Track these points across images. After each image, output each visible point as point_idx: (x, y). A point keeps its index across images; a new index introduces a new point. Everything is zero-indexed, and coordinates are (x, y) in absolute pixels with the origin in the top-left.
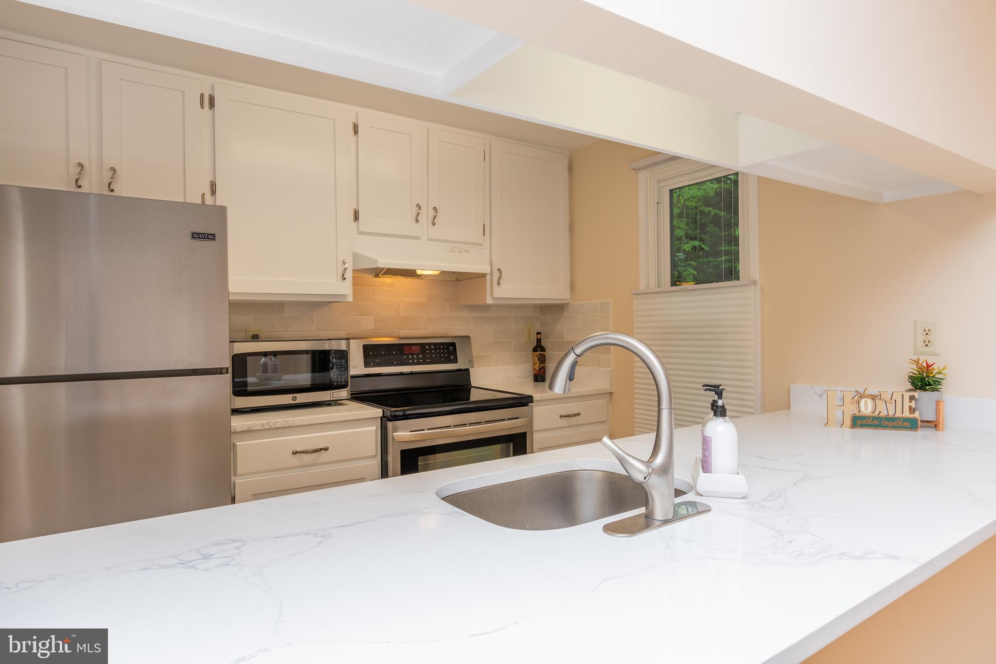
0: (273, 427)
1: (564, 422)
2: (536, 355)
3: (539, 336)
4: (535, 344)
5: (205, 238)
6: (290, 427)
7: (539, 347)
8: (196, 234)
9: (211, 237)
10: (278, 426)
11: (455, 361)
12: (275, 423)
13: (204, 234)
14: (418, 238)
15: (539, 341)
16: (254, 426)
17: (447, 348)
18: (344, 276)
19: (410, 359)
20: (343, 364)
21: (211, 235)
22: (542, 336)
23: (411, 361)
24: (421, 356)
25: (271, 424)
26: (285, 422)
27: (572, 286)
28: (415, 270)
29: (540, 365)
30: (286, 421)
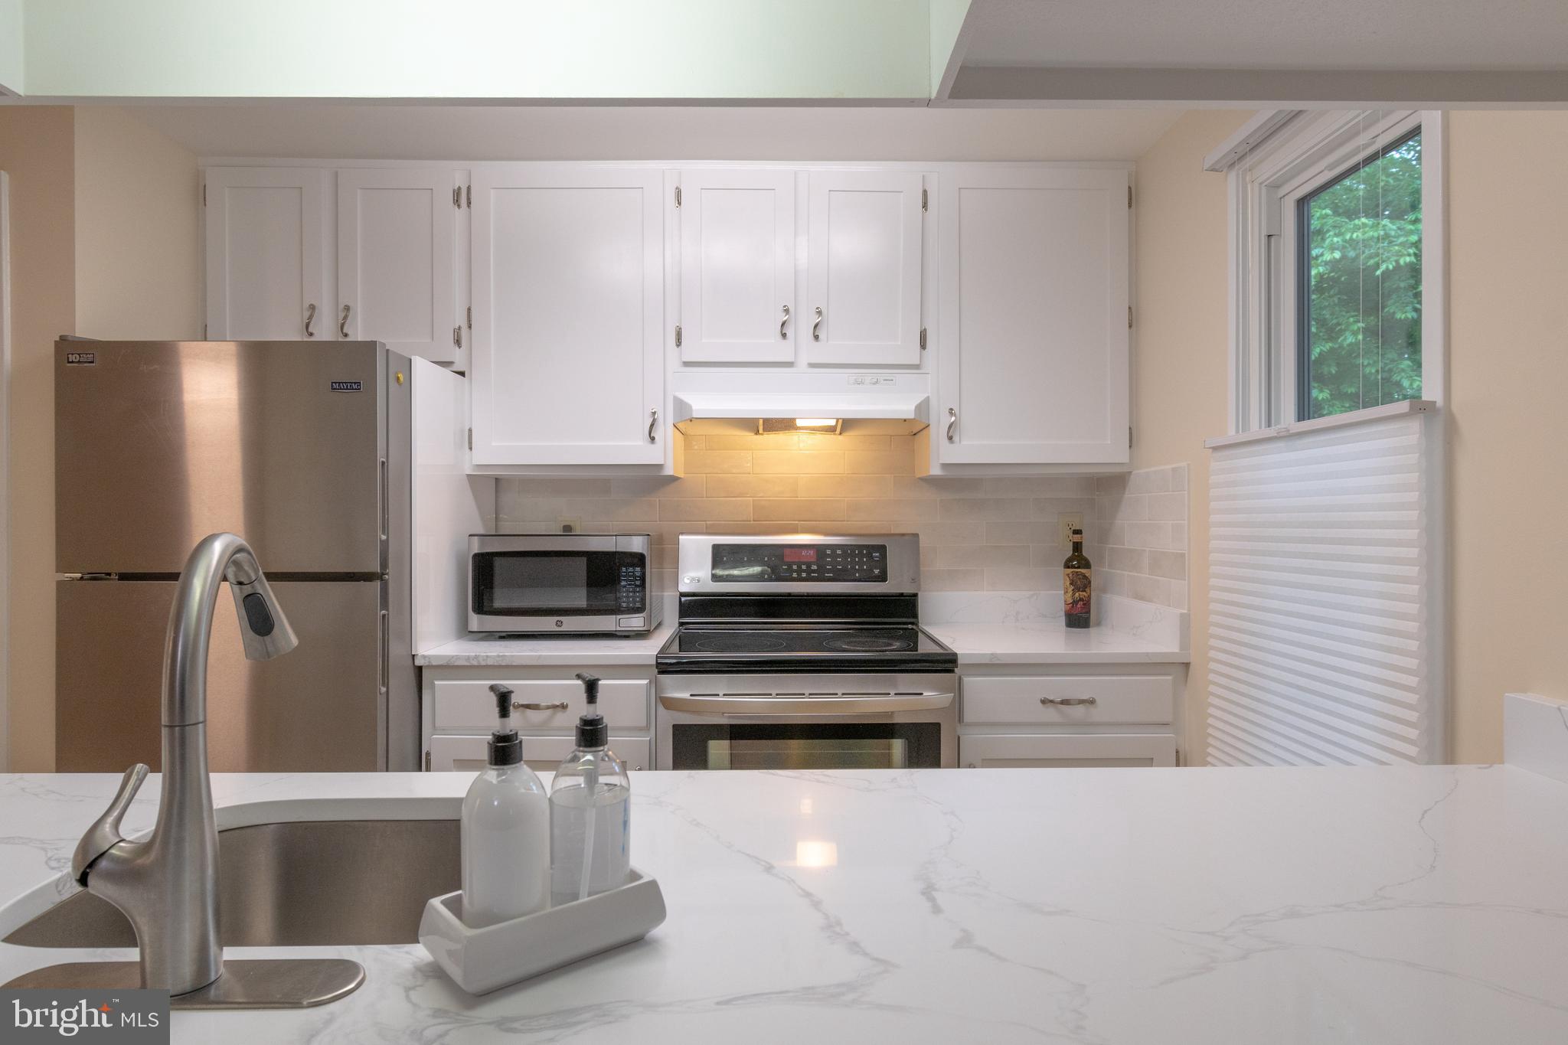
0: (483, 663)
1: (1050, 714)
2: (1068, 575)
3: (1077, 538)
4: (1070, 553)
5: (347, 389)
6: (507, 667)
7: (1078, 560)
8: (336, 383)
9: (354, 386)
10: (489, 662)
11: (883, 578)
12: (485, 658)
13: (346, 383)
14: (790, 364)
15: (1077, 547)
16: (457, 659)
17: (870, 556)
18: (652, 435)
19: (795, 571)
20: (638, 574)
21: (355, 383)
22: (1086, 540)
23: (795, 575)
24: (814, 567)
25: (481, 659)
26: (501, 659)
27: (1133, 439)
28: (794, 419)
29: (1074, 594)
30: (502, 656)
